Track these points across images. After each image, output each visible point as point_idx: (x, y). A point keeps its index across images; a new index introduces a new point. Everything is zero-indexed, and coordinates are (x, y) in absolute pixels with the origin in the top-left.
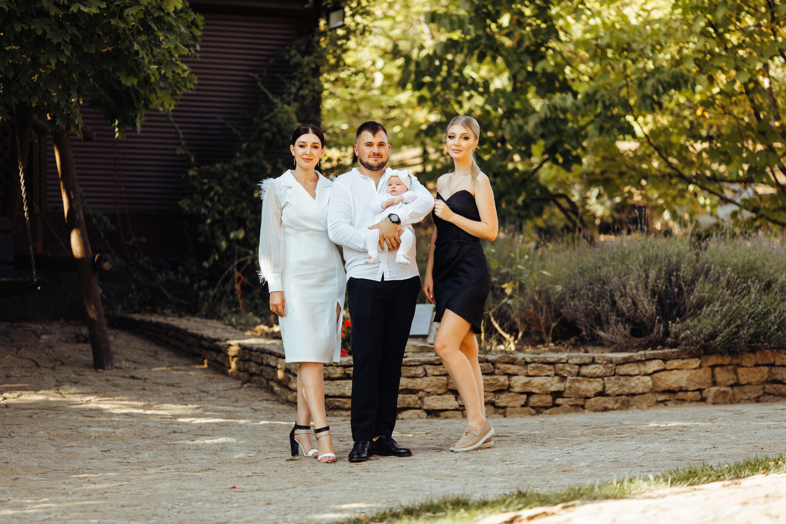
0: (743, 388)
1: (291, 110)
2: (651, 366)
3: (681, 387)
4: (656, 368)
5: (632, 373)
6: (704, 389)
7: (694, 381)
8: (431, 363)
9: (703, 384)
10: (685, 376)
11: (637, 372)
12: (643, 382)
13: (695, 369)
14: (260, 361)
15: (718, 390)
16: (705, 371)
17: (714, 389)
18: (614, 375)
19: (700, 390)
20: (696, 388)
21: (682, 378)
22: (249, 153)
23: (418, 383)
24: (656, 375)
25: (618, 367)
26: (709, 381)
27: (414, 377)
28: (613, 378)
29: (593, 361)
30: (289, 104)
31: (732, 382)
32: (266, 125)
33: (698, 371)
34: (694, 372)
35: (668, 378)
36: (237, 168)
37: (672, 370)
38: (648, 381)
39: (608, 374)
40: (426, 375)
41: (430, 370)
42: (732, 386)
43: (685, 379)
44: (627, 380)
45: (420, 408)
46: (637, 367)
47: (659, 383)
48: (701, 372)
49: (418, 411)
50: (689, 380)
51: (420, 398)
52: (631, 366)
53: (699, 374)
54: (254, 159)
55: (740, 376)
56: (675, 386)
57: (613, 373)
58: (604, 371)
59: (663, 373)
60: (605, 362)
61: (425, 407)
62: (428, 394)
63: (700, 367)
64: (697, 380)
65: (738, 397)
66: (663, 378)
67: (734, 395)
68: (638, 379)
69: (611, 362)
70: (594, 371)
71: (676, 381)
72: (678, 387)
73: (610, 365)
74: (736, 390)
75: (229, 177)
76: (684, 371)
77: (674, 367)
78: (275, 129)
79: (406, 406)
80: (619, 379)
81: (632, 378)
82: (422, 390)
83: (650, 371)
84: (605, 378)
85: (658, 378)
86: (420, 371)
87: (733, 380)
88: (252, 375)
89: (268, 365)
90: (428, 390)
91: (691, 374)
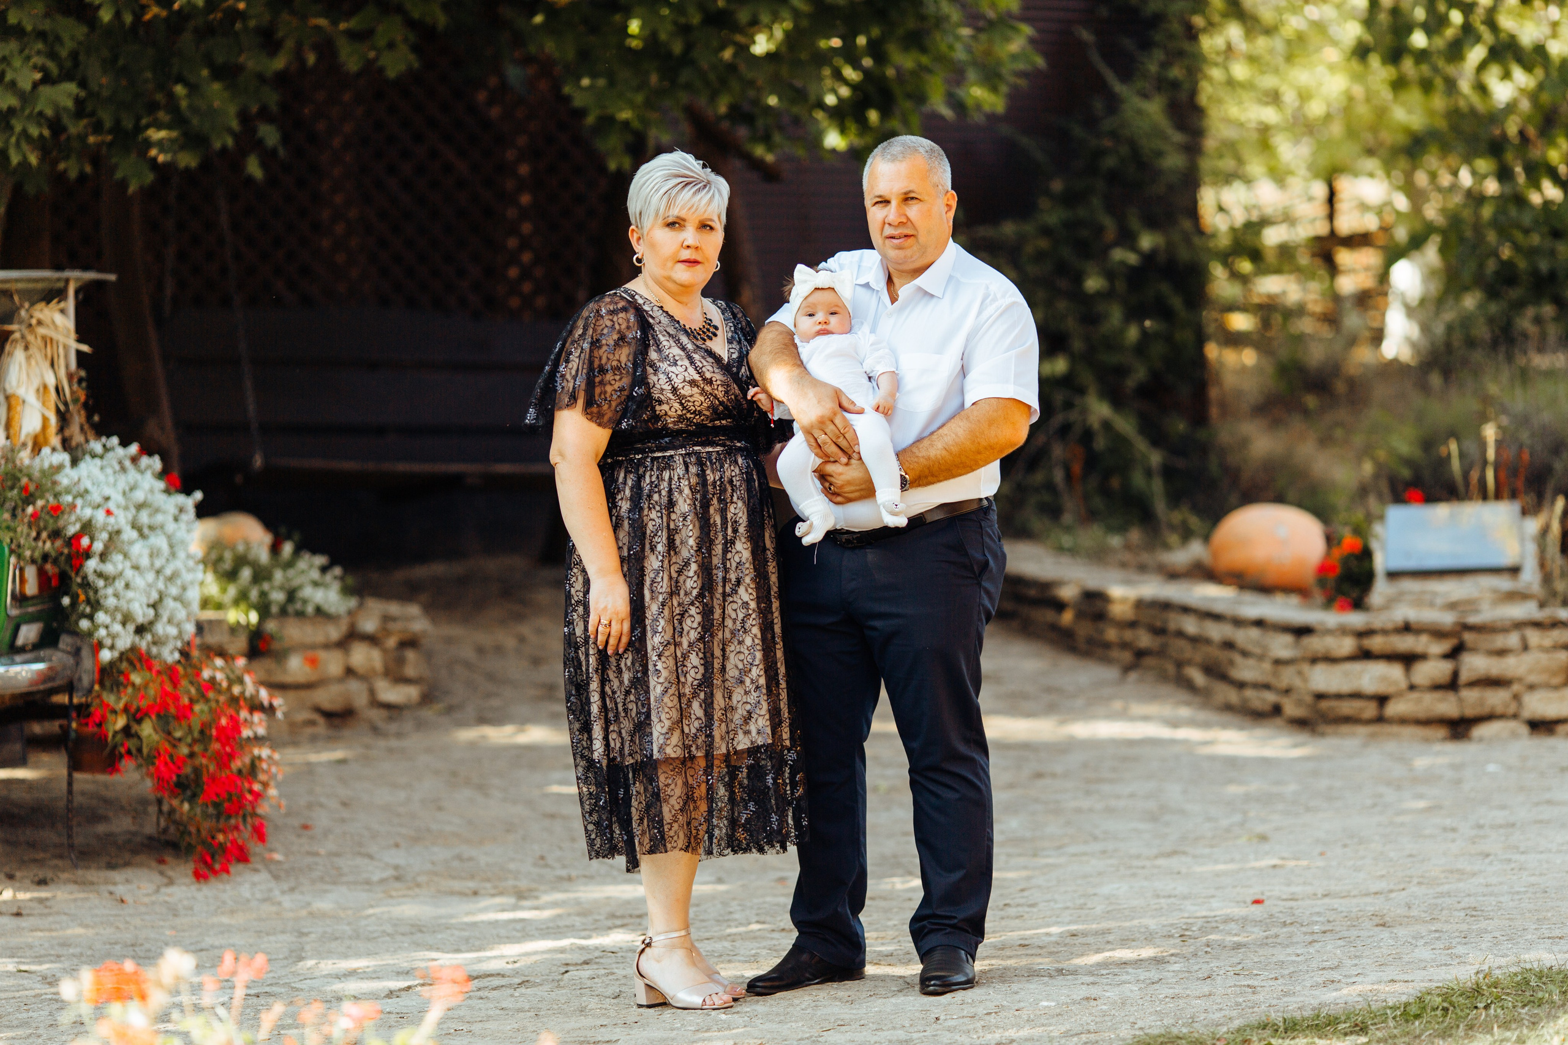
1: (1154, 109)
8: (1537, 625)
14: (1158, 624)
22: (1069, 199)
23: (1510, 666)
27: (1502, 653)
30: (1145, 96)
32: (1107, 143)
36: (1046, 231)
40: (1525, 648)
41: (1534, 637)
45: (1515, 716)
49: (1512, 724)
51: (1516, 697)
54: (1082, 212)
61: (1527, 714)
62: (1532, 687)
75: (1029, 249)
78: (1124, 150)
79: (1486, 710)
82: (1520, 680)
86: (1513, 640)
88: (1140, 654)
89: (1180, 634)
90: (1532, 678)
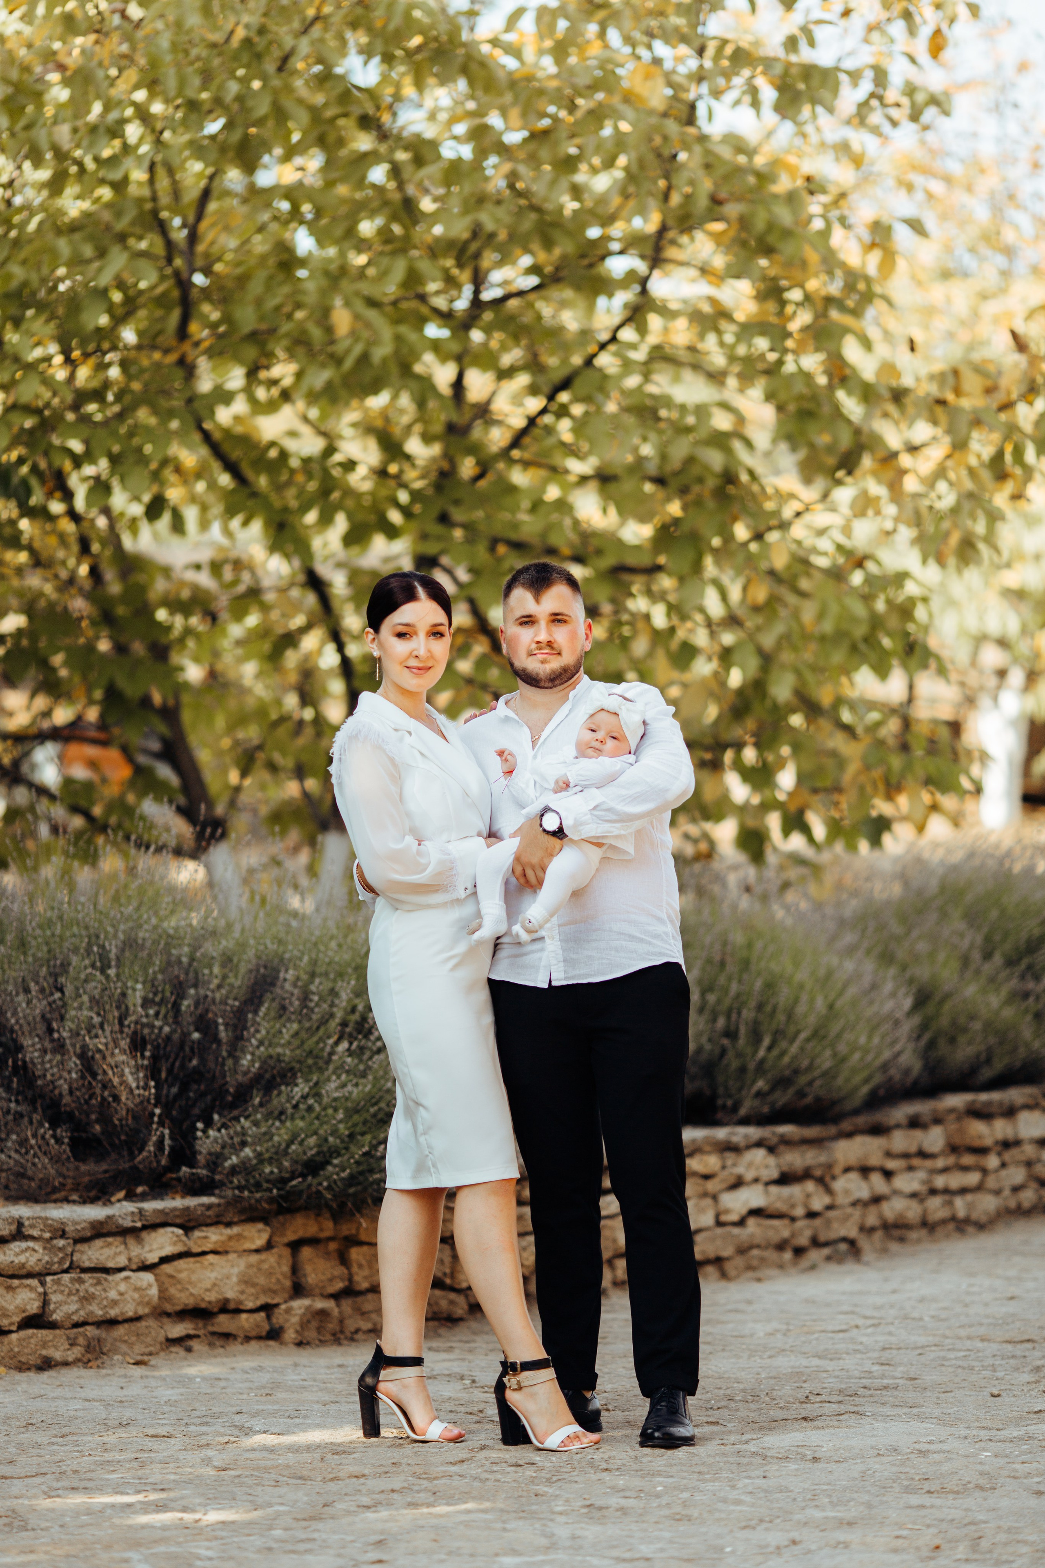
0: (360, 1299)
2: (155, 1246)
3: (227, 1301)
4: (168, 1250)
5: (111, 1264)
6: (277, 1305)
7: (254, 1285)
9: (274, 1292)
10: (235, 1271)
11: (122, 1261)
12: (137, 1289)
13: (257, 1251)
15: (308, 1308)
16: (280, 1256)
17: (300, 1305)
18: (66, 1271)
19: (267, 1308)
20: (259, 1303)
21: (228, 1277)
24: (167, 1268)
25: (79, 1247)
26: (288, 1283)
28: (66, 1277)
29: (19, 1233)
31: (339, 1285)
33: (263, 1256)
34: (254, 1258)
35: (194, 1278)
37: (204, 1253)
38: (150, 1286)
39: (55, 1267)
42: (336, 1296)
43: (235, 1279)
44: (99, 1283)
46: (122, 1248)
47: (173, 1291)
48: (270, 1259)
50: (246, 1281)
52: (109, 1245)
53: (265, 1266)
55: (355, 1269)
56: (212, 1297)
57: (66, 1265)
58: (47, 1258)
59: (181, 1264)
60: (47, 1235)
63: (269, 1246)
64: (262, 1280)
65: (351, 1324)
66: (183, 1276)
67: (341, 1321)
68: (127, 1278)
69: (63, 1235)
70: (22, 1259)
71: (215, 1285)
72: (218, 1301)
73: (61, 1243)
74: (347, 1305)
76: (232, 1256)
77: (208, 1247)
80: (81, 1281)
81: (110, 1278)
83: (153, 1258)
84: (49, 1279)
85: (171, 1277)
87: (342, 1280)
91: (250, 1266)
